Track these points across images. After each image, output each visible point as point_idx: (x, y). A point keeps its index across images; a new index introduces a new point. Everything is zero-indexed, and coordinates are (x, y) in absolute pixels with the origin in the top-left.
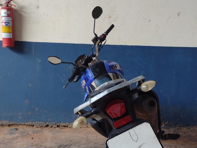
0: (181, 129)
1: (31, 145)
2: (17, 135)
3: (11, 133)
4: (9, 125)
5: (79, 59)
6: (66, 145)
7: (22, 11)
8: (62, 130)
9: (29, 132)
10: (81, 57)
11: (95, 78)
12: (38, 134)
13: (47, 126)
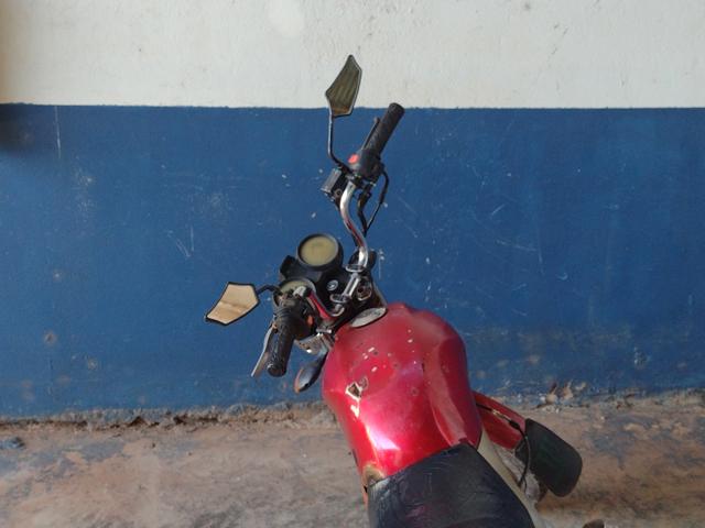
0: (630, 406)
9: (72, 456)
13: (137, 422)
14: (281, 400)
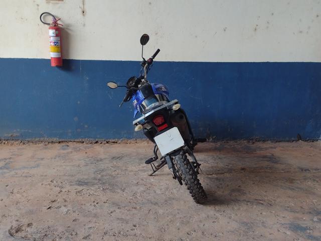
0: (228, 142)
2: (70, 150)
3: (64, 149)
4: (59, 142)
5: (129, 81)
6: (119, 157)
7: (69, 29)
8: (112, 146)
9: (81, 148)
10: (132, 79)
11: (144, 99)
13: (97, 142)
14: (134, 138)
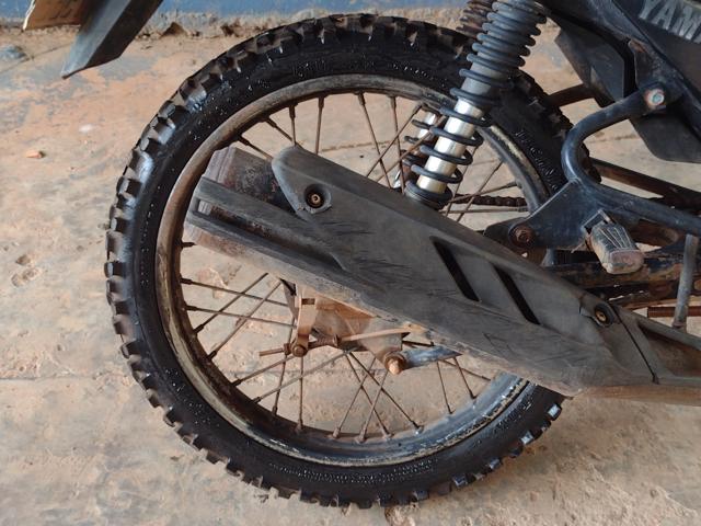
1: (96, 162)
12: (129, 80)
